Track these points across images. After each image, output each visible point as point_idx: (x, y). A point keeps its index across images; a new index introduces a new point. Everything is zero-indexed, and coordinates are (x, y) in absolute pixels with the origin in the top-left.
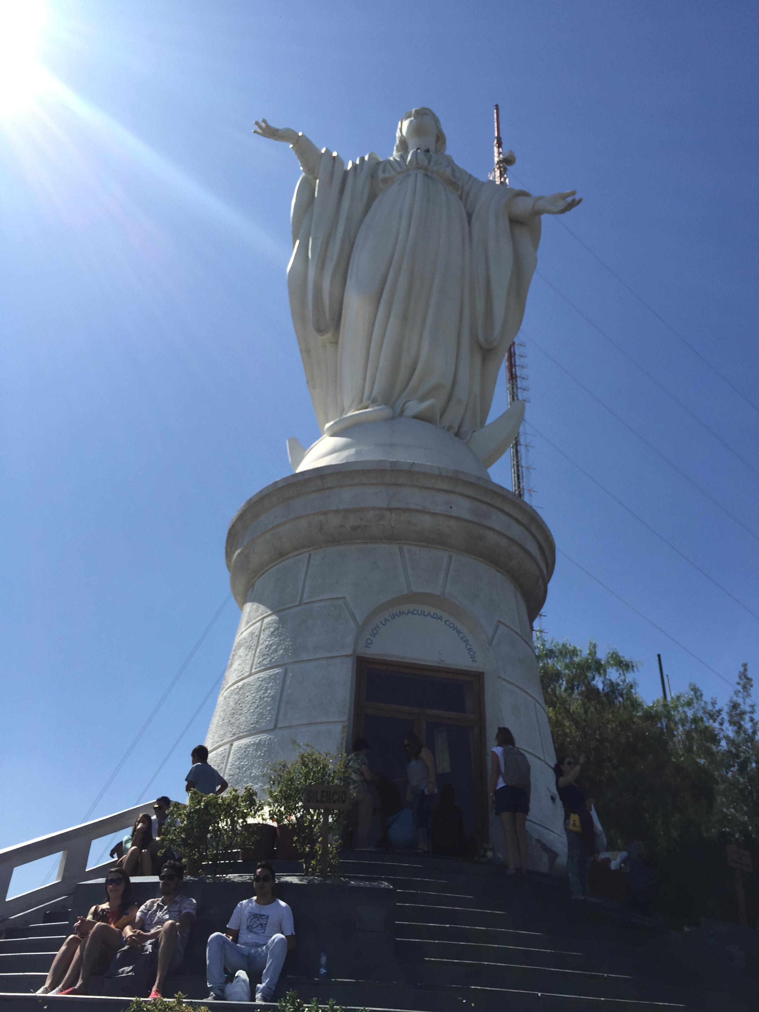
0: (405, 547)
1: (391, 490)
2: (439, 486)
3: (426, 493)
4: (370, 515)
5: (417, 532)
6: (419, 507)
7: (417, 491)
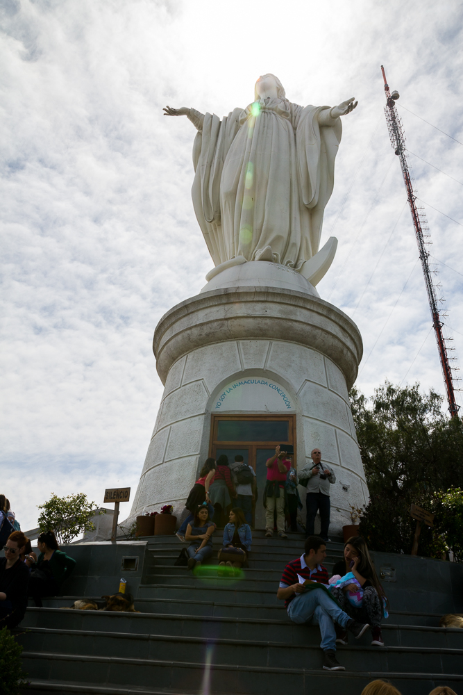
0: (241, 342)
1: (227, 307)
2: (257, 299)
3: (249, 305)
4: (215, 324)
5: (245, 331)
6: (245, 315)
7: (243, 305)
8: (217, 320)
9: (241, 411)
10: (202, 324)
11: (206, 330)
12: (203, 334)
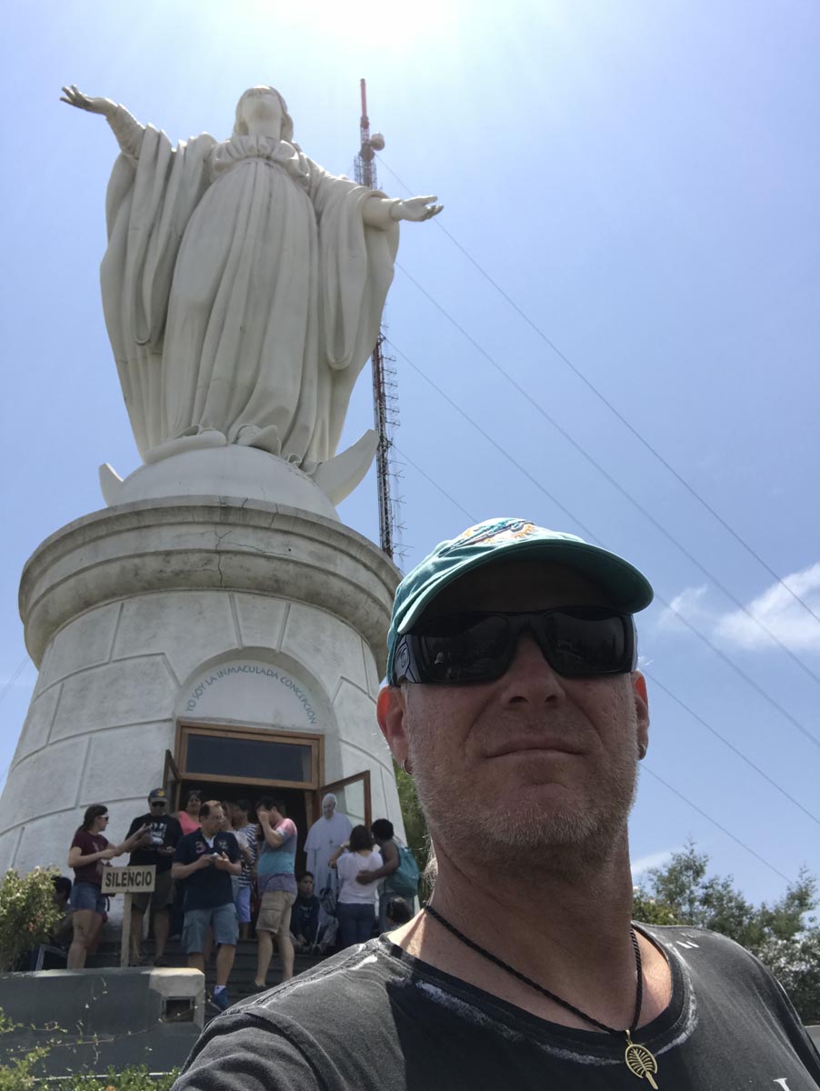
0: (237, 595)
1: (221, 530)
2: (276, 525)
3: (261, 534)
4: (195, 558)
5: (249, 579)
6: (253, 550)
7: (250, 531)
8: (200, 551)
9: (231, 721)
10: (168, 554)
11: (176, 564)
12: (169, 570)
